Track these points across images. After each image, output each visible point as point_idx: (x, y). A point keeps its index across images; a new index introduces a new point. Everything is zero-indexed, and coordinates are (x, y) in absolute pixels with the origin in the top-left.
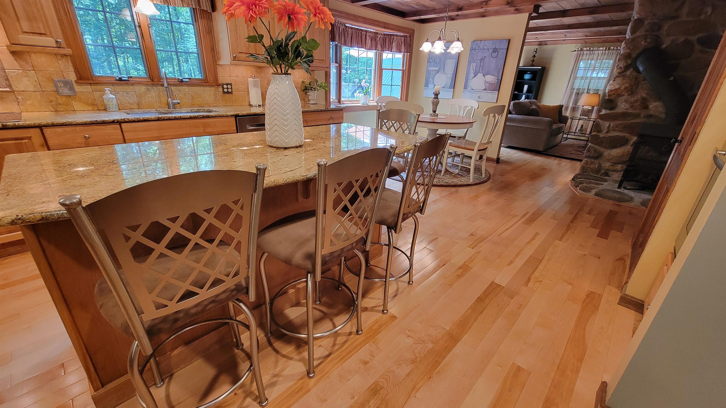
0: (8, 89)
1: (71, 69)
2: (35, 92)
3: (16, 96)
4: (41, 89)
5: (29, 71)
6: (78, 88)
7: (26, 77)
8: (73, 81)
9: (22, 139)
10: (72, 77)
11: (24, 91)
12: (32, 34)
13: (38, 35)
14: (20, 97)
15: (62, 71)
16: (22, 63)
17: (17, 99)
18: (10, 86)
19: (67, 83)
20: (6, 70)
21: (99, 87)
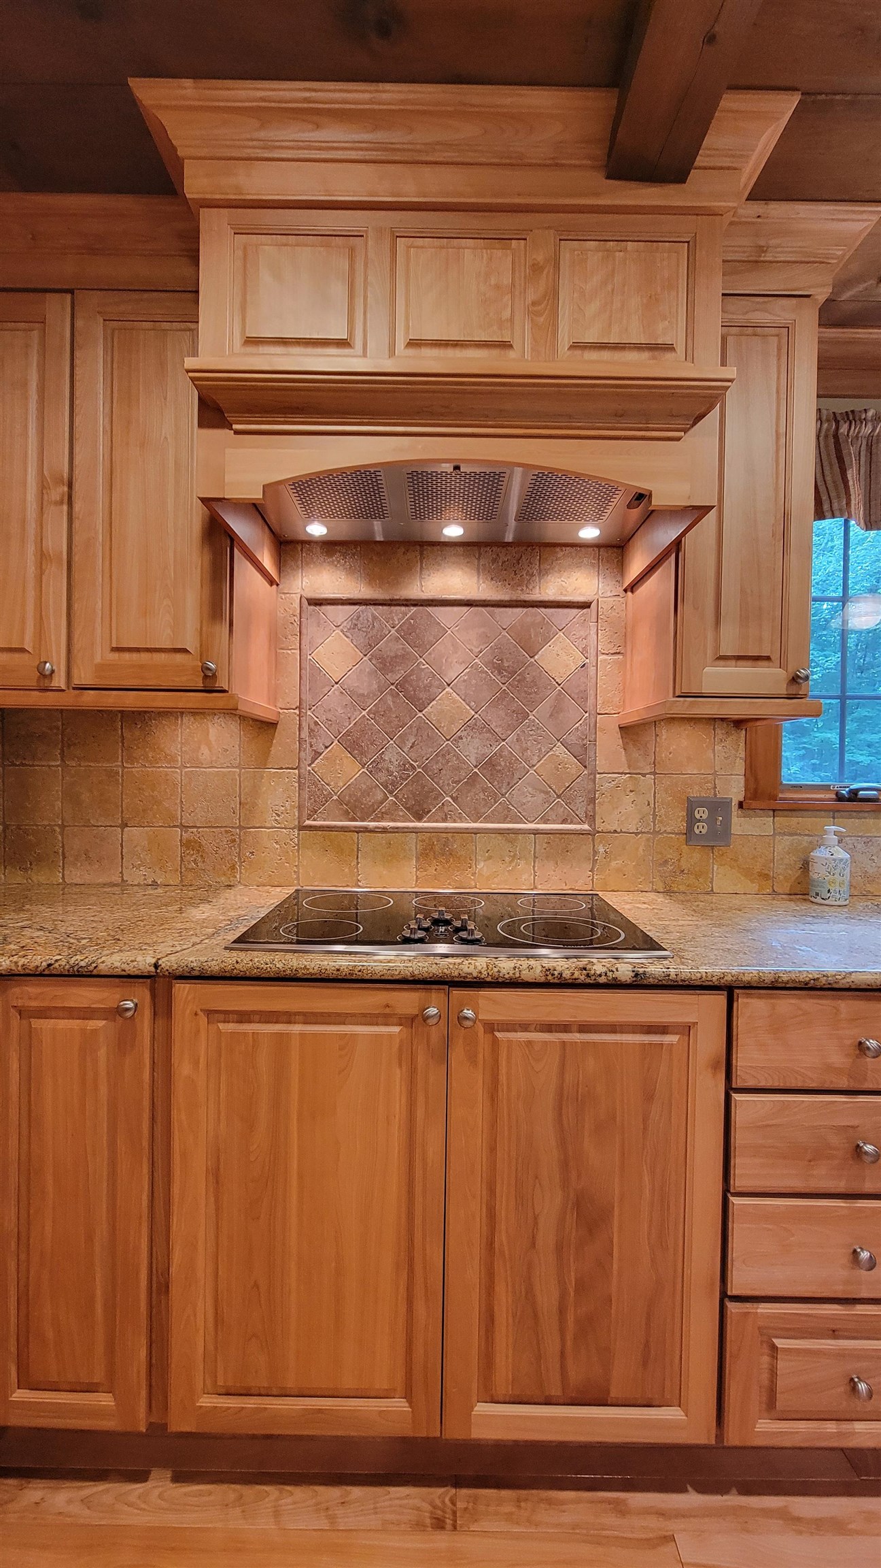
0: (586, 827)
1: (740, 767)
2: (637, 834)
3: (594, 846)
4: (655, 825)
5: (644, 775)
6: (740, 824)
7: (631, 794)
8: (735, 803)
9: (663, 1029)
10: (735, 790)
11: (615, 831)
12: (733, 662)
13: (750, 663)
14: (602, 850)
15: (715, 774)
16: (636, 755)
17: (595, 853)
18: (591, 819)
19: (718, 807)
20: (598, 776)
21: (794, 821)
